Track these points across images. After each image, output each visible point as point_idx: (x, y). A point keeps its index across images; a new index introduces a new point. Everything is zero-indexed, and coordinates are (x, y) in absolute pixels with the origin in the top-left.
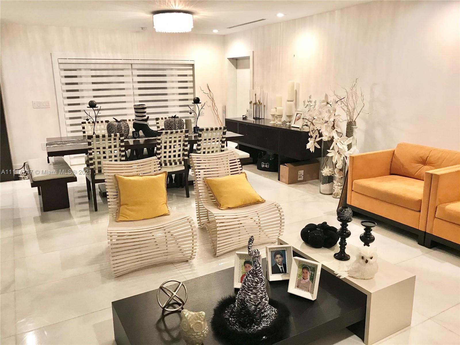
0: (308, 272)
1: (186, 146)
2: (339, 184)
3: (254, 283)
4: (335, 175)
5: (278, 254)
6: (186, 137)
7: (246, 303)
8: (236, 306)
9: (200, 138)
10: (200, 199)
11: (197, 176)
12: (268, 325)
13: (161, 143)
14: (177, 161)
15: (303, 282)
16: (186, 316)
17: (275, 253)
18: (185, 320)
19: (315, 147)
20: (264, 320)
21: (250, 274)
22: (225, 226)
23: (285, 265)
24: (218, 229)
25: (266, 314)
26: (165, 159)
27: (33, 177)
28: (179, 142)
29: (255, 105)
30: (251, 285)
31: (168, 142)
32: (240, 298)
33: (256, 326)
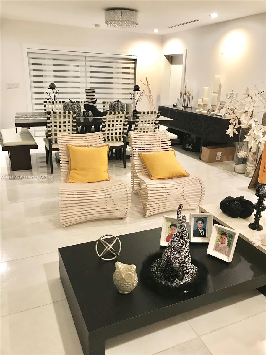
0: (226, 238)
1: (126, 125)
2: (252, 165)
3: (179, 244)
4: (249, 158)
5: (200, 221)
6: (126, 118)
7: (171, 261)
8: (163, 262)
9: (137, 120)
10: (135, 170)
11: (134, 151)
12: (189, 281)
13: (106, 122)
14: (117, 138)
15: (221, 246)
16: (119, 267)
17: (198, 219)
18: (118, 271)
19: (234, 133)
20: (186, 276)
21: (177, 236)
22: (154, 193)
23: (205, 230)
24: (149, 195)
25: (188, 271)
26: (108, 135)
27: (4, 143)
28: (120, 122)
29: (185, 96)
30: (177, 246)
31: (111, 121)
32: (166, 256)
33: (179, 281)
